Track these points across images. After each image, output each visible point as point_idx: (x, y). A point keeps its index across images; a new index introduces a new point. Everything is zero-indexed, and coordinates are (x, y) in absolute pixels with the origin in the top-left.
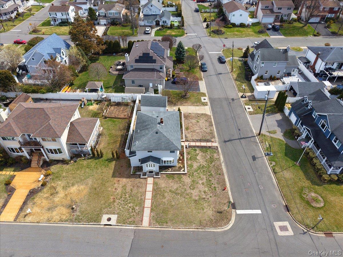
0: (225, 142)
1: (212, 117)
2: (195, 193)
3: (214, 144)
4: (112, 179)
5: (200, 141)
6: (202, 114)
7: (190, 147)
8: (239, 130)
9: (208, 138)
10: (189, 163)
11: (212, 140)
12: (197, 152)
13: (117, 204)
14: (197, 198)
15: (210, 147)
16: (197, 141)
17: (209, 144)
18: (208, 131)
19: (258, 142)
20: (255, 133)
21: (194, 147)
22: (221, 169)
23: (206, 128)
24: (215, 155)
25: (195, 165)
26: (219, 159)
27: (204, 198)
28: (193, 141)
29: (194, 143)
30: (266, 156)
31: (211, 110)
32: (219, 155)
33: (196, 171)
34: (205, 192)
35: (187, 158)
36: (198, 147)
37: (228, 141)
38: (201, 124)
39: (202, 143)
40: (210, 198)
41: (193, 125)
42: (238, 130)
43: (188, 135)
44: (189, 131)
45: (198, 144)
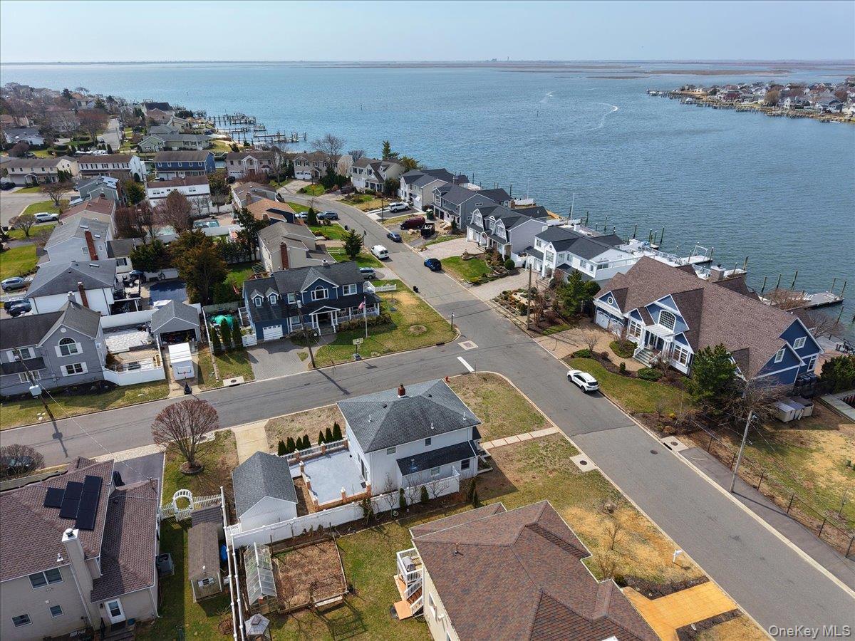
0: (347, 393)
4: (522, 490)
6: (268, 430)
8: (307, 384)
13: (555, 464)
18: (325, 414)
19: (332, 367)
20: (310, 371)
23: (320, 417)
30: (361, 359)
37: (344, 391)
38: (307, 425)
40: (471, 389)
42: (309, 386)
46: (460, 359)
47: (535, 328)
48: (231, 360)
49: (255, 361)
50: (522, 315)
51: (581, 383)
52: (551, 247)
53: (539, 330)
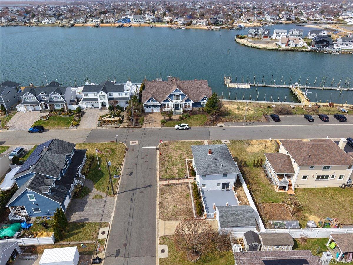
0: (150, 186)
1: (157, 217)
2: (180, 152)
3: (161, 183)
5: (174, 185)
6: (169, 220)
7: (184, 178)
8: (131, 199)
9: (166, 188)
10: (184, 167)
11: (163, 186)
12: (177, 175)
14: (179, 150)
15: (166, 180)
16: (177, 184)
17: (166, 182)
18: (166, 196)
19: (119, 188)
20: (117, 197)
21: (180, 179)
22: (160, 165)
23: (167, 198)
24: (162, 174)
25: (179, 166)
26: (160, 171)
27: (174, 150)
28: (181, 184)
29: (180, 182)
30: (120, 176)
31: (157, 228)
32: (160, 174)
33: (179, 162)
34: (174, 153)
35: (186, 169)
36: (177, 179)
37: (147, 187)
38: (172, 203)
39: (173, 183)
40: (171, 150)
41: (181, 201)
42: (134, 199)
43: (186, 188)
44: (185, 194)
45: (176, 181)
46: (143, 147)
47: (136, 124)
48: (75, 232)
49: (88, 219)
50: (122, 124)
51: (184, 128)
52: (102, 93)
53: (138, 124)
